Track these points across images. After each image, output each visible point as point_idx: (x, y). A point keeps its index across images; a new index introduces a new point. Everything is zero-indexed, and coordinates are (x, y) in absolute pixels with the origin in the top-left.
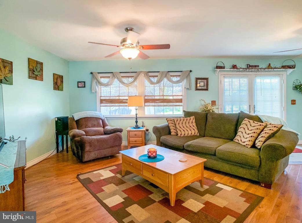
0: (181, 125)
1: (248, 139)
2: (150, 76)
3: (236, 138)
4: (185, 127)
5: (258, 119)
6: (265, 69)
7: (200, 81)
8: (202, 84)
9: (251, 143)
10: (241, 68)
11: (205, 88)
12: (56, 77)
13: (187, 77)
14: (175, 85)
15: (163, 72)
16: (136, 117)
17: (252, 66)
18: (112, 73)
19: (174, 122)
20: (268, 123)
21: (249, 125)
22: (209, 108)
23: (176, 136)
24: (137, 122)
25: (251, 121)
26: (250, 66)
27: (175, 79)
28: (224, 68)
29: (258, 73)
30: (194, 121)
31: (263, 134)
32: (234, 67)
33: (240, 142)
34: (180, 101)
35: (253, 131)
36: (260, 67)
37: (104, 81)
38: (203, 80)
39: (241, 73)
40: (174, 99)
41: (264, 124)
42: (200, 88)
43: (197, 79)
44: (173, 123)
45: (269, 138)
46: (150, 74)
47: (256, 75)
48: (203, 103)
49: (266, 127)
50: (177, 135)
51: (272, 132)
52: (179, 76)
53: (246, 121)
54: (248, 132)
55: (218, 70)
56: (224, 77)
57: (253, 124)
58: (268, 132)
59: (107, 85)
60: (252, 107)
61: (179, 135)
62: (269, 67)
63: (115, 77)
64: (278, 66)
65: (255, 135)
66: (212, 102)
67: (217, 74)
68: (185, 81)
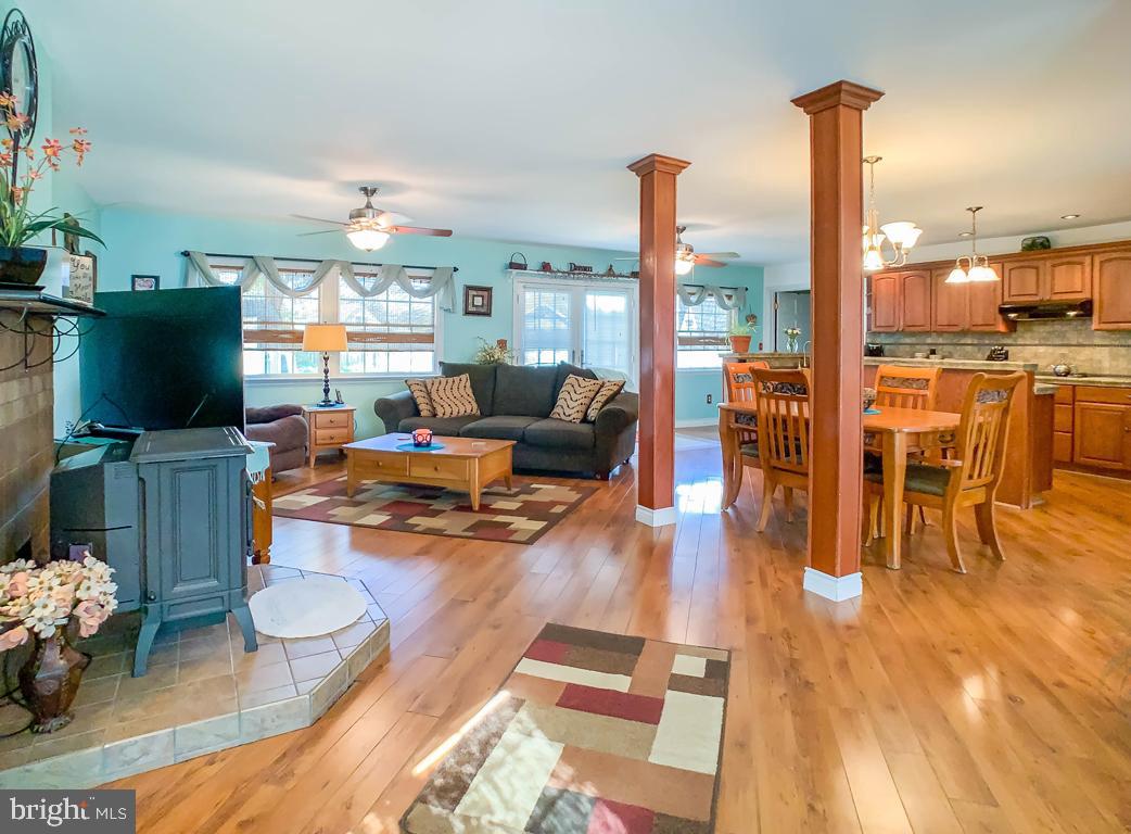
0: (441, 393)
1: (575, 410)
2: (356, 274)
3: (555, 410)
4: (452, 398)
5: (590, 375)
6: (603, 276)
7: (475, 293)
8: (478, 302)
9: (580, 416)
10: (559, 271)
11: (485, 310)
13: (447, 283)
14: (417, 299)
15: (390, 267)
16: (326, 377)
17: (579, 268)
18: (252, 257)
19: (426, 387)
20: (606, 381)
21: (576, 386)
22: (496, 357)
23: (433, 419)
24: (326, 391)
25: (580, 379)
26: (576, 268)
27: (418, 285)
28: (525, 269)
29: (589, 283)
30: (468, 384)
31: (598, 398)
32: (546, 267)
33: (563, 417)
34: (429, 338)
35: (583, 395)
36: (594, 272)
37: (223, 277)
38: (480, 293)
39: (558, 281)
40: (413, 335)
41: (600, 382)
42: (474, 309)
43: (469, 288)
44: (424, 389)
45: (606, 402)
46: (357, 269)
47: (587, 289)
48: (481, 344)
49: (602, 386)
50: (435, 415)
51: (611, 392)
52: (429, 279)
53: (571, 379)
54: (575, 397)
55: (515, 271)
56: (525, 287)
57: (583, 384)
58: (606, 393)
60: (578, 355)
61: (440, 415)
62: (610, 273)
63: (260, 271)
64: (625, 273)
65: (587, 401)
66: (500, 342)
67: (510, 281)
68: (442, 292)
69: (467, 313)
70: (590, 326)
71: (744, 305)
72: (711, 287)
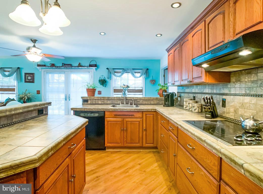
6: (76, 67)
7: (28, 75)
8: (29, 78)
10: (58, 66)
11: (32, 81)
17: (66, 65)
28: (45, 66)
34: (13, 90)
36: (73, 66)
38: (30, 75)
39: (59, 70)
40: (8, 89)
42: (28, 81)
43: (26, 74)
47: (71, 72)
52: (9, 71)
55: (40, 67)
56: (46, 72)
62: (80, 65)
66: (37, 91)
69: (26, 82)
70: (72, 85)
71: (146, 76)
72: (128, 69)
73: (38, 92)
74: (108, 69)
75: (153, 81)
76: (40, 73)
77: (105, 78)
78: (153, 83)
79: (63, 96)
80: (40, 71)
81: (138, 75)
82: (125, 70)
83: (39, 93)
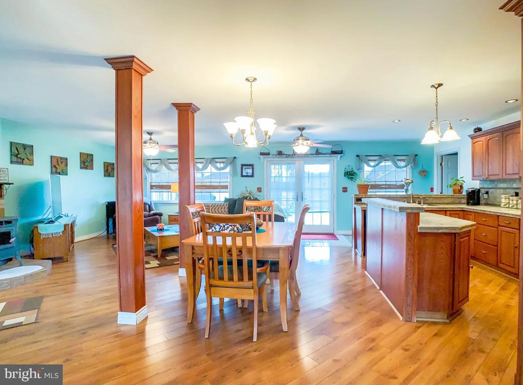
2: (196, 163)
6: (313, 154)
7: (246, 167)
8: (247, 171)
11: (251, 174)
12: (107, 165)
13: (231, 163)
15: (208, 159)
18: (160, 159)
27: (220, 166)
28: (269, 155)
29: (305, 159)
32: (280, 153)
34: (226, 187)
37: (154, 167)
38: (248, 167)
39: (288, 159)
40: (219, 186)
42: (246, 174)
43: (243, 165)
47: (304, 162)
52: (224, 162)
55: (264, 156)
56: (270, 163)
59: (156, 171)
60: (299, 195)
62: (317, 152)
63: (163, 164)
68: (229, 167)
69: (242, 176)
70: (306, 180)
71: (414, 165)
72: (387, 156)
73: (259, 190)
74: (358, 156)
75: (424, 172)
76: (260, 163)
77: (352, 168)
78: (425, 175)
79: (291, 195)
80: (262, 161)
81: (402, 164)
82: (384, 158)
83: (261, 191)
